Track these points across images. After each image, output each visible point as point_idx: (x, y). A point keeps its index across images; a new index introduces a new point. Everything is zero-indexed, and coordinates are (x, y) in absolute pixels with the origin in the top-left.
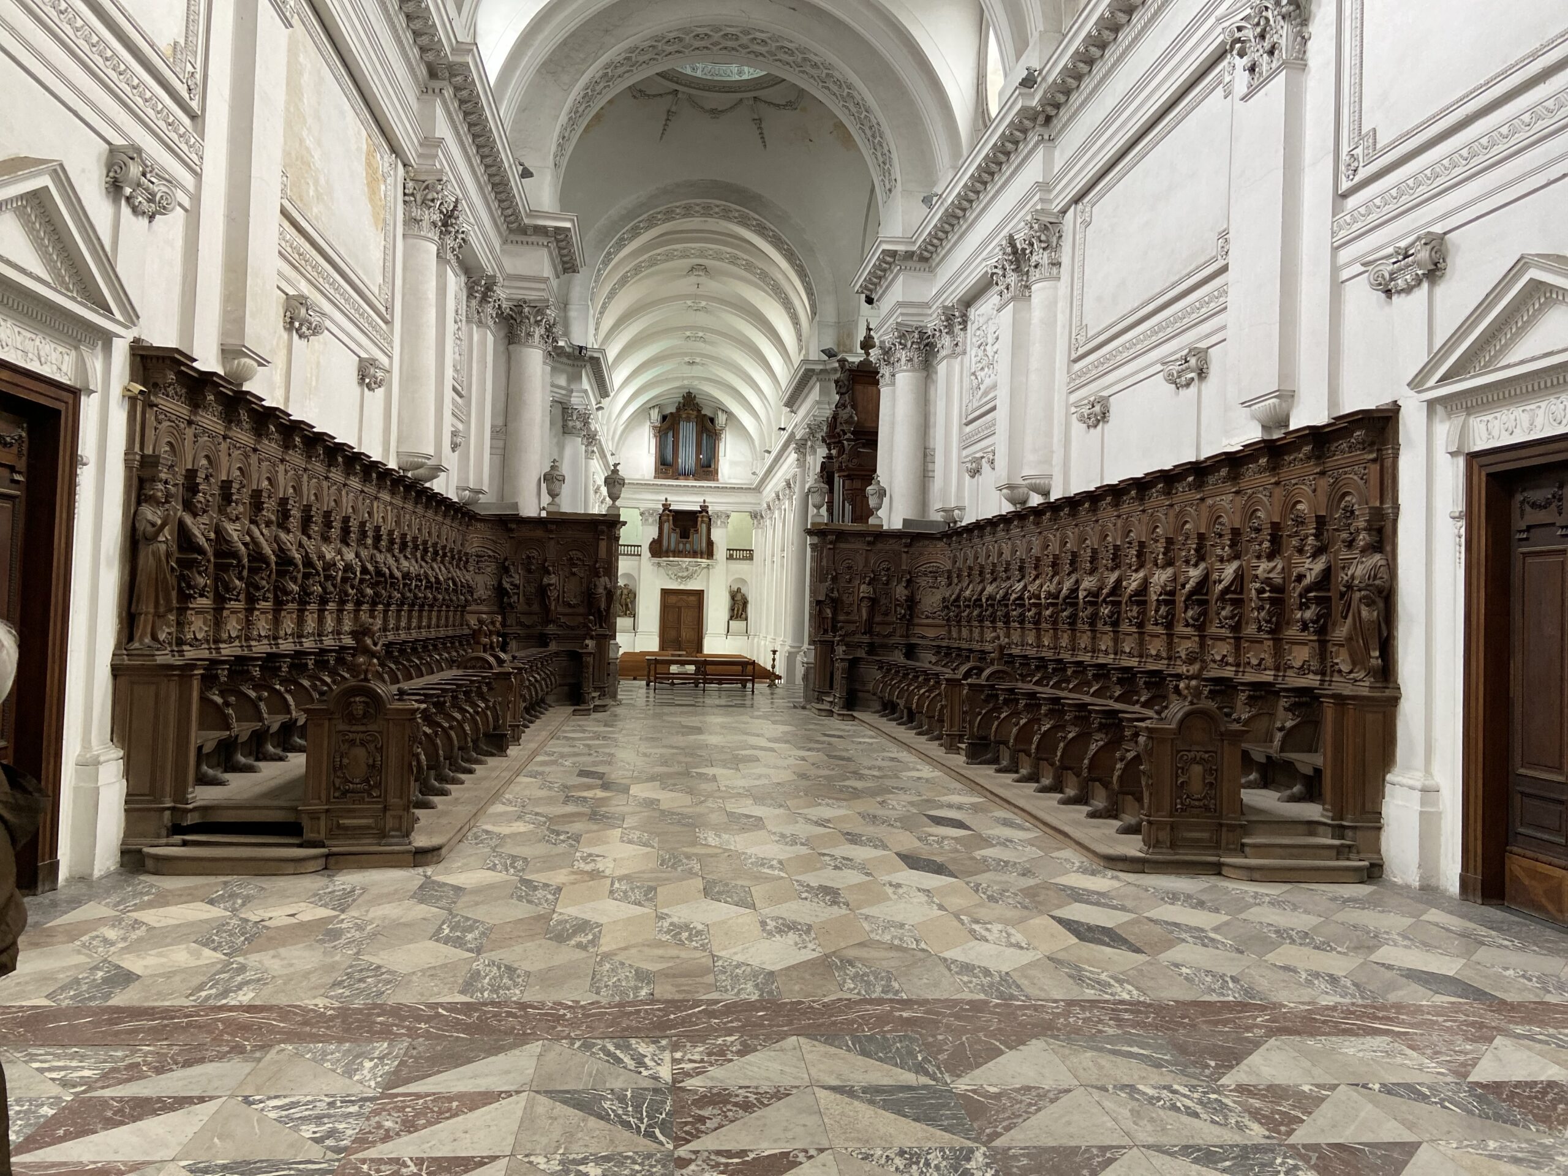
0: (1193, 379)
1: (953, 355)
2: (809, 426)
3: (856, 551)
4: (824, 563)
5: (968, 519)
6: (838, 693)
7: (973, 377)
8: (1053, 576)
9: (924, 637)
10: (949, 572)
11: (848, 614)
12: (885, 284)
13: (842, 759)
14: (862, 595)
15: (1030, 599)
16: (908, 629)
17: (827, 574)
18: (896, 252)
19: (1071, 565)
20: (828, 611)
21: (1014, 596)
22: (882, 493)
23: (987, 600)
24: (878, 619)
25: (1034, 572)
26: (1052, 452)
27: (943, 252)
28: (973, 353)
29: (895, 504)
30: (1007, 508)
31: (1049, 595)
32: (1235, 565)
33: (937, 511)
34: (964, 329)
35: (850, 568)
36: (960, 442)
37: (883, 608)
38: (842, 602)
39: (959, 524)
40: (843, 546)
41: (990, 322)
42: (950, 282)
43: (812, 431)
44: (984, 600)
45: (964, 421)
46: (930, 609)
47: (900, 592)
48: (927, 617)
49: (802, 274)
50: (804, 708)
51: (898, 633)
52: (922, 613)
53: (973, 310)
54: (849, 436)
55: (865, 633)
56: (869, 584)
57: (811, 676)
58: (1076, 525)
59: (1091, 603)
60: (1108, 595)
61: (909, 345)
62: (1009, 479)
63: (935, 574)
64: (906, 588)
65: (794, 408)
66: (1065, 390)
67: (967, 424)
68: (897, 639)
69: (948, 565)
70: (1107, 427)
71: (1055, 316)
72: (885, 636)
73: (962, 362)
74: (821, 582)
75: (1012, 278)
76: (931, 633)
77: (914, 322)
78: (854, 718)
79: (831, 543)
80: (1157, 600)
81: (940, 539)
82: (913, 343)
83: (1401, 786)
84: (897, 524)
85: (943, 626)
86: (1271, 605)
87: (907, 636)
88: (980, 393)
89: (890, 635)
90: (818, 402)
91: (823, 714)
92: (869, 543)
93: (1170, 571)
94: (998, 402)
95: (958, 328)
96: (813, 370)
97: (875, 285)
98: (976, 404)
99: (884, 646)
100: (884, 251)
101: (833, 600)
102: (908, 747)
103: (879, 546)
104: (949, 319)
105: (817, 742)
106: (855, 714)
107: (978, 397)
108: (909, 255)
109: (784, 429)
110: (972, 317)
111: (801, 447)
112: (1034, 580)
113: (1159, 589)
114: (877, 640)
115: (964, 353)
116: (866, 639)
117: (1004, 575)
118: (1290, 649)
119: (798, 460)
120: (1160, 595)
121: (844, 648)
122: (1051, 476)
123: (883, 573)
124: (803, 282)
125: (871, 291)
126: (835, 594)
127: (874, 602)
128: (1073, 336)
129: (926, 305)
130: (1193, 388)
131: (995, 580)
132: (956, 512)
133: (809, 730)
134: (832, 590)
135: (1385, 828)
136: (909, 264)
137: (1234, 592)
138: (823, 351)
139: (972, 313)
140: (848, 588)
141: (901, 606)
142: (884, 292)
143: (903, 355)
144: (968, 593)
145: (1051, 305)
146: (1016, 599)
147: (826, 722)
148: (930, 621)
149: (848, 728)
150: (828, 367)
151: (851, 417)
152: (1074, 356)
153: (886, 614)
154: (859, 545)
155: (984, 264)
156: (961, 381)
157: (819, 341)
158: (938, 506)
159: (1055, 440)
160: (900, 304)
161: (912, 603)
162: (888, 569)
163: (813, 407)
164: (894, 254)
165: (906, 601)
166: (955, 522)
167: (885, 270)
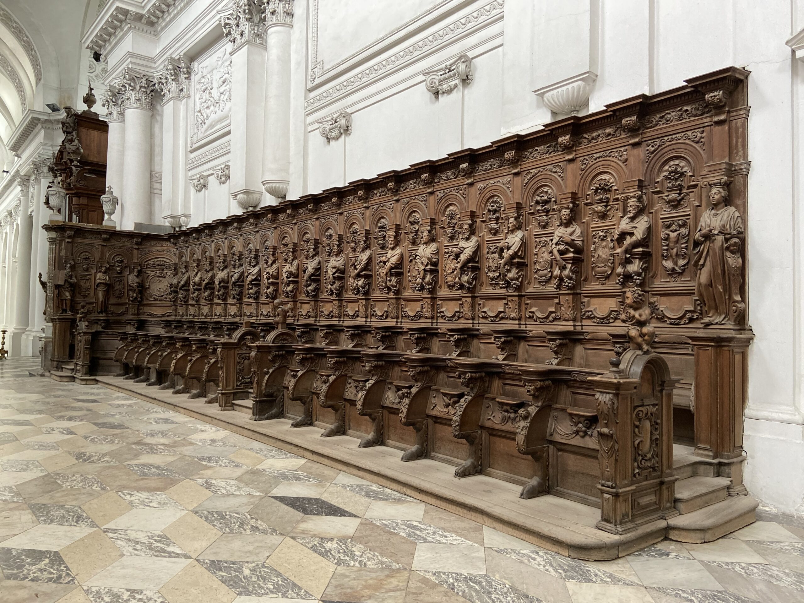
0: (456, 86)
1: (178, 98)
2: (34, 163)
3: (93, 246)
4: (63, 253)
5: (194, 223)
6: (80, 362)
7: (199, 114)
8: (293, 260)
9: (152, 315)
10: (175, 265)
11: (85, 296)
12: (114, 41)
13: (113, 426)
14: (98, 281)
15: (268, 279)
16: (138, 309)
17: (66, 263)
18: (128, 11)
19: (314, 250)
20: (67, 294)
21: (250, 278)
22: (115, 202)
23: (220, 283)
24: (112, 300)
25: (273, 259)
26: (289, 163)
27: (170, 18)
28: (198, 96)
29: (126, 212)
30: (239, 212)
31: (291, 274)
32: (519, 234)
33: (165, 218)
34: (188, 78)
35: (86, 259)
36: (186, 165)
37: (117, 293)
38: (80, 287)
39: (184, 228)
40: (80, 240)
41: (214, 72)
42: (177, 39)
43: (37, 167)
44: (217, 283)
45: (190, 149)
46: (158, 294)
47: (132, 279)
48: (155, 300)
49: (28, 47)
50: (42, 375)
51: (130, 311)
52: (151, 296)
53: (196, 64)
54: (75, 163)
55: (101, 312)
56: (105, 273)
57: (50, 349)
58: (317, 219)
59: (339, 278)
60: (362, 270)
61: (138, 87)
62: (246, 185)
63: (162, 266)
64: (137, 276)
65: (19, 152)
66: (302, 112)
67: (191, 152)
68: (129, 317)
69: (175, 260)
70: (348, 139)
71: (289, 55)
72: (119, 315)
73: (187, 103)
74: (59, 269)
75: (246, 27)
76: (159, 312)
77: (142, 70)
78: (97, 382)
79: (69, 237)
80: (424, 270)
81: (168, 240)
82: (141, 87)
83: (768, 420)
84: (128, 226)
85: (171, 306)
86: (573, 264)
87: (138, 315)
88: (205, 127)
89: (123, 313)
90: (42, 144)
91: (65, 380)
92: (105, 240)
93: (433, 247)
94: (232, 128)
95: (182, 77)
96: (39, 119)
97: (105, 41)
98: (200, 135)
99: (118, 323)
100: (117, 8)
101: (72, 285)
102: (174, 406)
103: (114, 243)
104: (176, 71)
105: (74, 409)
106: (98, 378)
107: (203, 130)
108: (139, 17)
109: (7, 172)
110: (196, 69)
111: (25, 181)
112: (272, 264)
113: (426, 261)
114: (111, 317)
115: (189, 97)
116: (102, 316)
117: (238, 263)
118: (589, 302)
119: (22, 190)
120: (426, 266)
121: (87, 323)
122: (288, 182)
123: (117, 264)
124: (29, 55)
125: (100, 47)
126: (74, 280)
127: (109, 287)
128: (310, 68)
129: (152, 60)
130: (455, 95)
131: (226, 267)
132: (183, 218)
133: (59, 396)
134: (71, 277)
135: (749, 460)
136: (138, 25)
137: (519, 257)
138: (48, 105)
139: (196, 66)
140: (86, 276)
141: (134, 291)
142: (113, 48)
143: (133, 96)
144: (197, 279)
145: (286, 47)
146: (253, 280)
147: (70, 387)
148: (157, 302)
149: (95, 391)
150: (52, 118)
151: (78, 148)
152: (310, 85)
153: (120, 297)
154: (96, 242)
155: (219, 16)
156: (187, 118)
157: (44, 99)
158: (167, 213)
159: (292, 152)
160: (130, 55)
161: (142, 288)
162: (121, 262)
163: (38, 147)
164: (126, 13)
165: (138, 287)
166: (180, 227)
167: (115, 28)
